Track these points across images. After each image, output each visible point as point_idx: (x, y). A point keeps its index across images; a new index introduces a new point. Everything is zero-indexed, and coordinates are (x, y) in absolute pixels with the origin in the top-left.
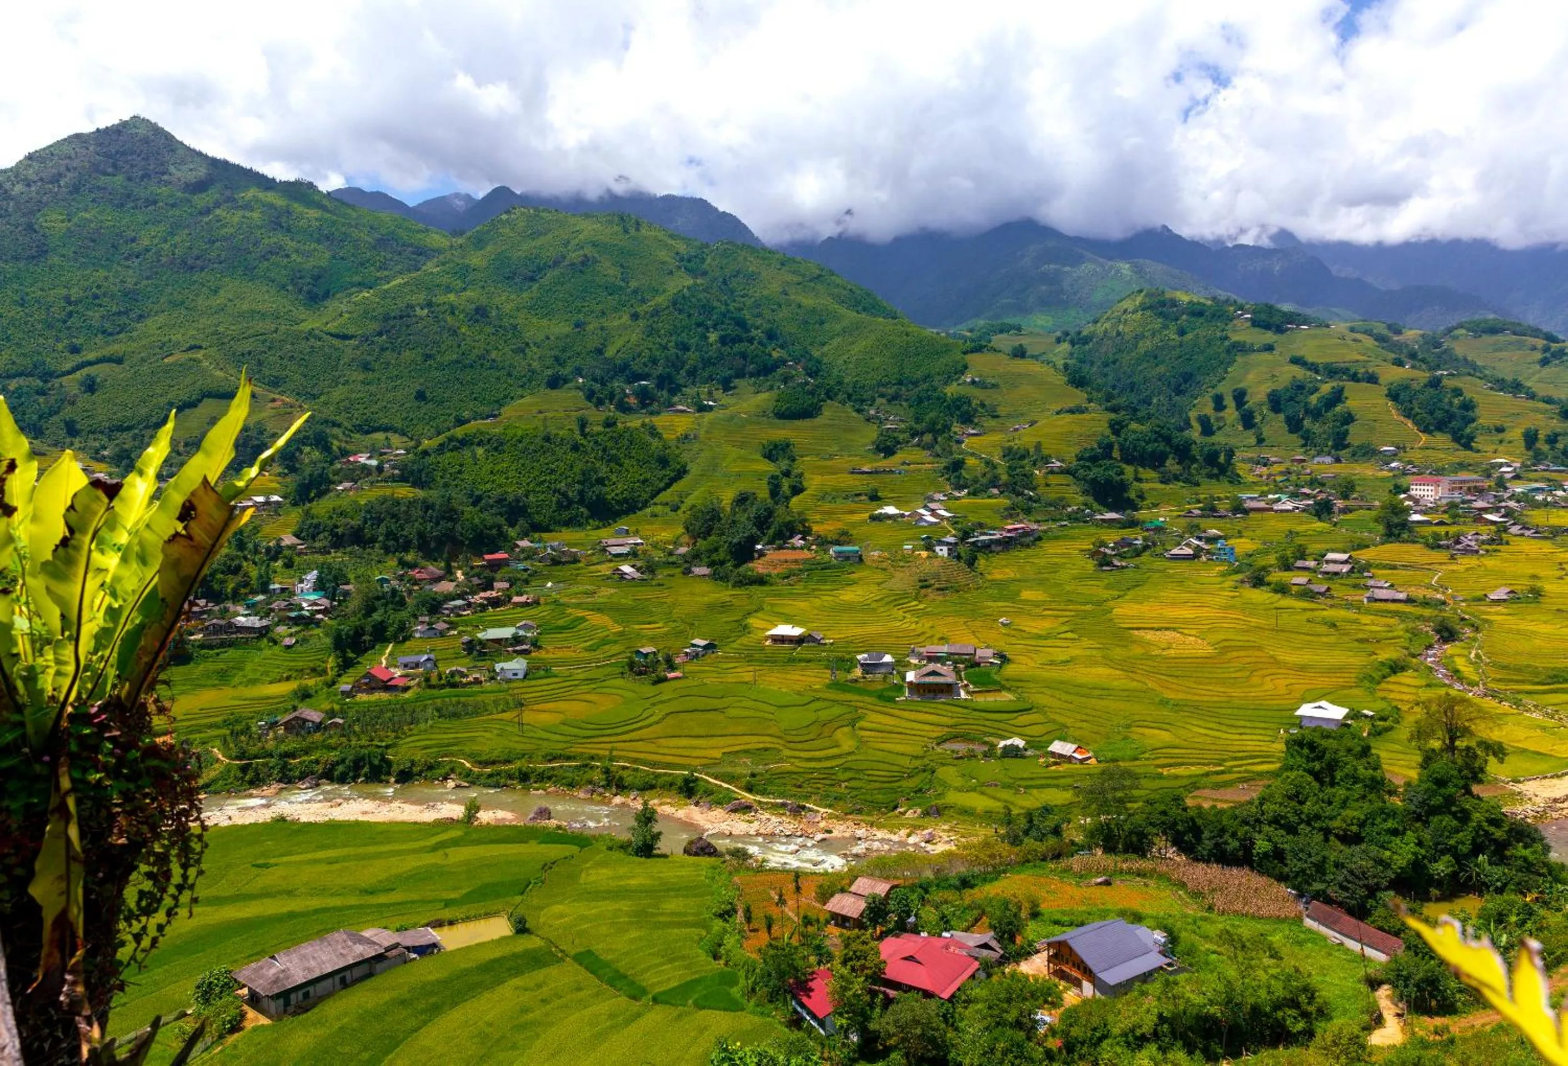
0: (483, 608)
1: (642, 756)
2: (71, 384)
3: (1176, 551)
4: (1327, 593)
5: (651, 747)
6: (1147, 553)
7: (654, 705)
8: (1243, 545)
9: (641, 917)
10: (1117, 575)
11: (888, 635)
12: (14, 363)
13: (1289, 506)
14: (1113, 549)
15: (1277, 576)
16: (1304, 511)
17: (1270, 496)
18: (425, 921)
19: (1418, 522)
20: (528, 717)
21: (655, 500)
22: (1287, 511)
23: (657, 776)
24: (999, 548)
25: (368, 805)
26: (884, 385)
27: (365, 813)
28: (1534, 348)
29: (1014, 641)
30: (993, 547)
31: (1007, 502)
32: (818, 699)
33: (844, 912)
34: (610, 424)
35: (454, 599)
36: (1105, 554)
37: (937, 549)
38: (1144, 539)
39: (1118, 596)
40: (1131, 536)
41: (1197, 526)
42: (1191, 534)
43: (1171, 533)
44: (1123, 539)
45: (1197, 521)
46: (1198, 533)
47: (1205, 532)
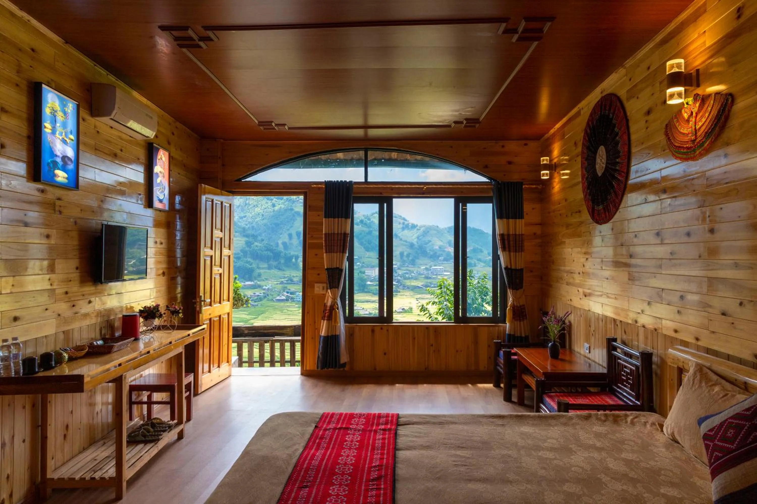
3: (278, 298)
6: (266, 299)
10: (252, 309)
14: (250, 298)
19: (370, 285)
28: (400, 223)
38: (264, 293)
39: (255, 318)
40: (258, 292)
41: (286, 287)
42: (284, 291)
43: (275, 291)
44: (254, 293)
45: (286, 285)
46: (286, 291)
47: (290, 290)
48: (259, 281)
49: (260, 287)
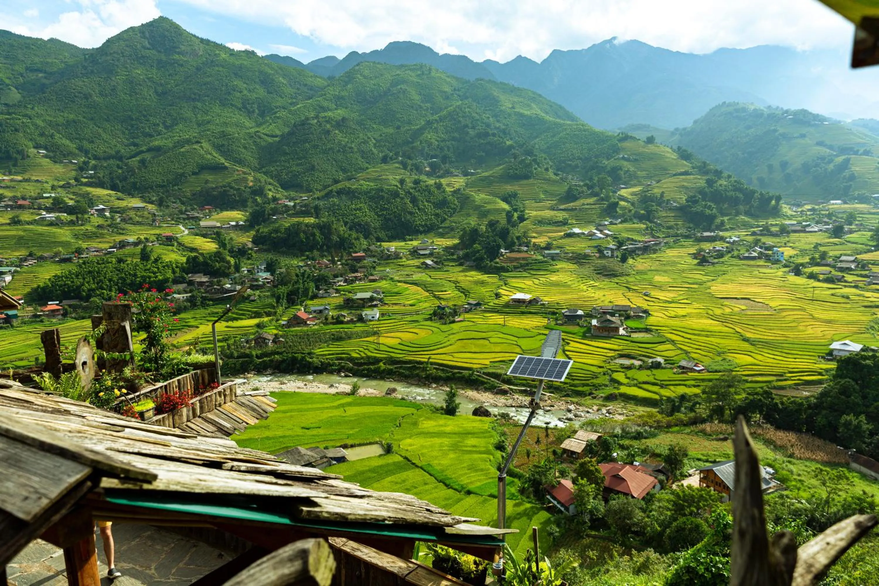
0: (352, 282)
1: (445, 362)
2: (134, 162)
3: (747, 254)
4: (841, 280)
5: (450, 358)
6: (730, 255)
7: (449, 335)
8: (788, 252)
9: (455, 447)
10: (711, 268)
11: (578, 299)
12: (105, 152)
13: (816, 229)
14: (709, 253)
15: (809, 270)
16: (825, 232)
17: (804, 223)
18: (339, 444)
20: (382, 340)
21: (443, 225)
22: (815, 232)
23: (454, 374)
24: (640, 253)
25: (301, 384)
26: (570, 160)
27: (299, 388)
29: (652, 304)
30: (637, 252)
31: (645, 226)
32: (540, 334)
33: (572, 449)
34: (417, 182)
35: (337, 277)
36: (704, 256)
37: (605, 252)
38: (727, 247)
39: (713, 280)
40: (719, 246)
41: (760, 240)
42: (756, 245)
43: (743, 244)
44: (714, 248)
45: (759, 237)
46: (760, 244)
47: (764, 243)
48: (722, 231)
49: (722, 239)
